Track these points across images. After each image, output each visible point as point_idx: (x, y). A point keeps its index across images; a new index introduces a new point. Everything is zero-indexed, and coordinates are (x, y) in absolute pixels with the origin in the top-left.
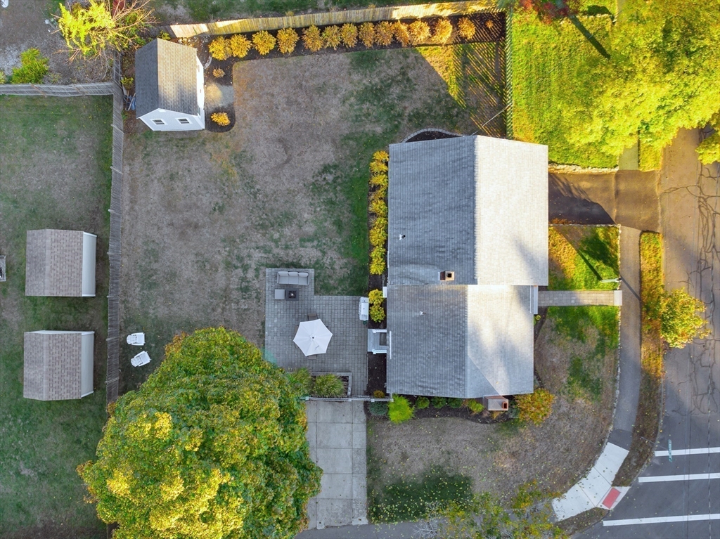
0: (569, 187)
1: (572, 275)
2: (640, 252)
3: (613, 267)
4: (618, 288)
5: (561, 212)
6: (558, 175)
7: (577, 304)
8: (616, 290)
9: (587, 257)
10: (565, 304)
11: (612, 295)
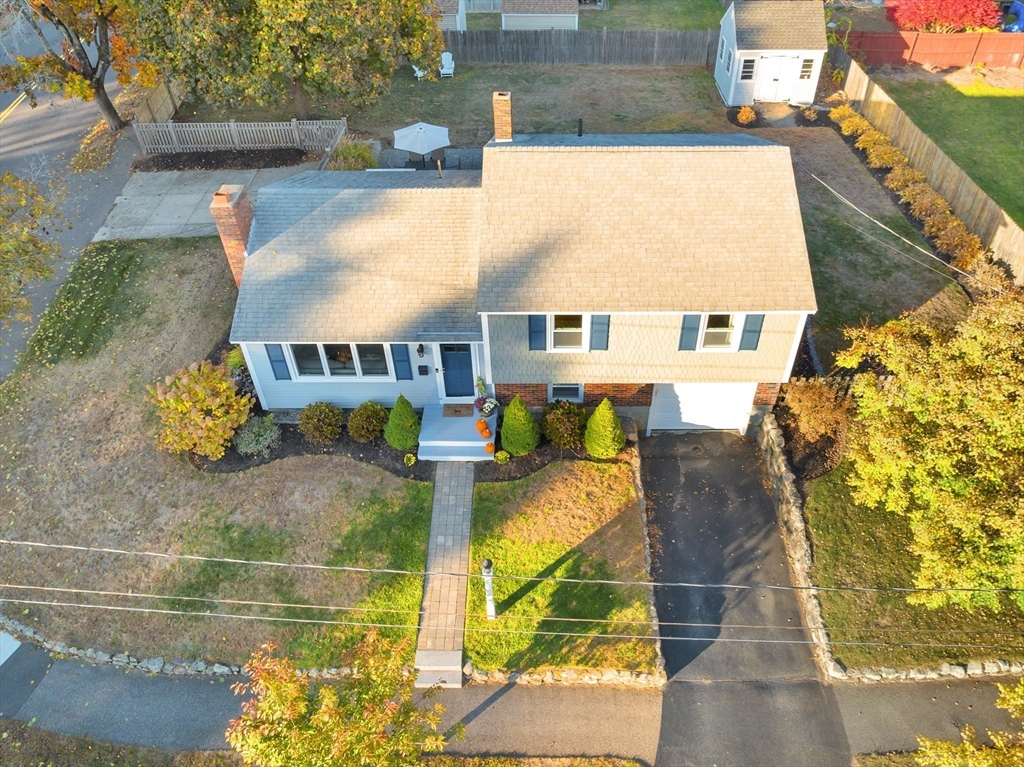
0: (751, 561)
1: (513, 537)
2: (583, 756)
3: (531, 649)
4: (467, 670)
5: (681, 545)
6: (775, 535)
7: (432, 551)
8: (465, 660)
9: (559, 573)
10: (435, 521)
11: (449, 646)
